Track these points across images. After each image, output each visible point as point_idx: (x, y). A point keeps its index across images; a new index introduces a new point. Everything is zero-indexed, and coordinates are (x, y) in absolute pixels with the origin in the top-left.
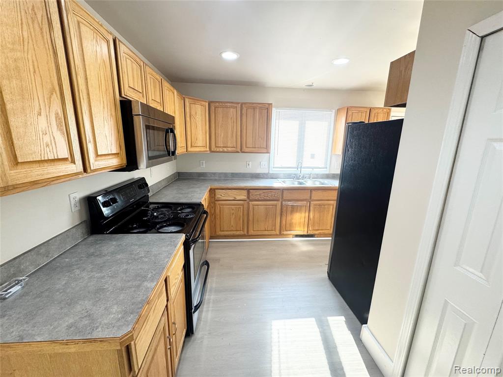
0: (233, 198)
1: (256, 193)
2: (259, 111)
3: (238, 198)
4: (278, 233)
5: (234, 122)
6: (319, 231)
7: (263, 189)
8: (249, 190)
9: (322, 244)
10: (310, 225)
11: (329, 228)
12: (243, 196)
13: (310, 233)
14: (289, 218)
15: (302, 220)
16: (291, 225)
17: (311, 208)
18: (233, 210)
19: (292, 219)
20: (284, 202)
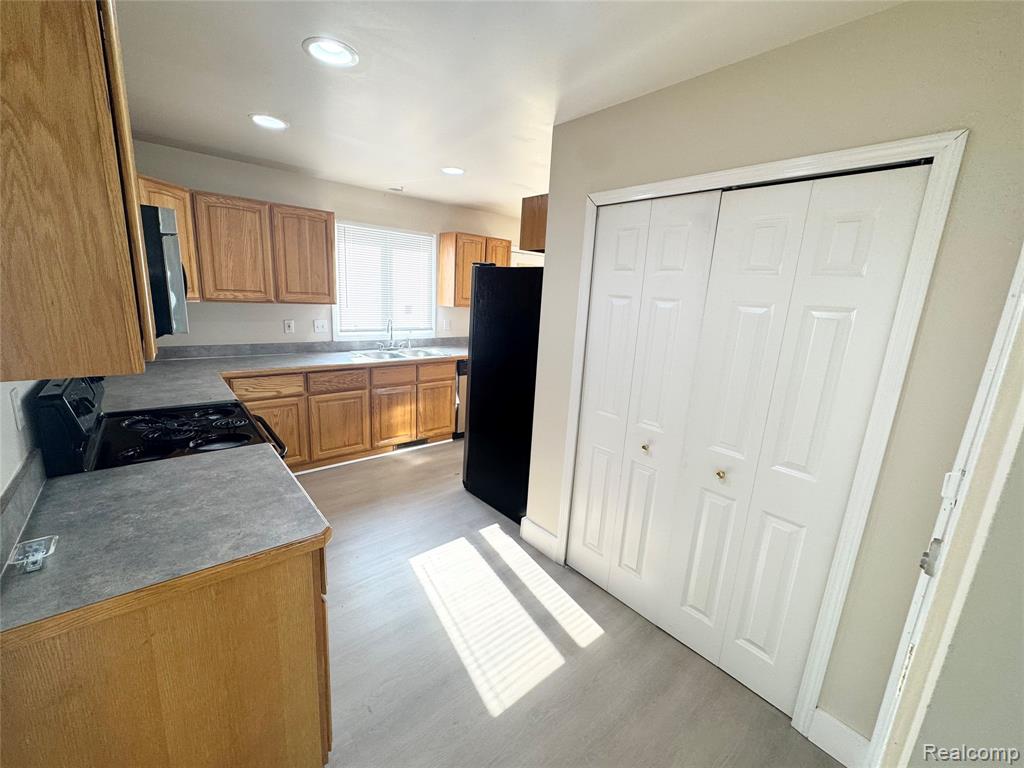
0: (275, 393)
1: (322, 379)
2: (309, 224)
3: (285, 391)
4: (368, 446)
5: (256, 240)
6: (435, 431)
7: (337, 370)
8: (307, 375)
9: (441, 451)
10: (420, 424)
11: (448, 424)
12: (295, 386)
13: (421, 436)
14: (385, 417)
15: (408, 417)
16: (390, 427)
17: (420, 395)
18: (276, 416)
19: (390, 418)
20: (374, 391)
